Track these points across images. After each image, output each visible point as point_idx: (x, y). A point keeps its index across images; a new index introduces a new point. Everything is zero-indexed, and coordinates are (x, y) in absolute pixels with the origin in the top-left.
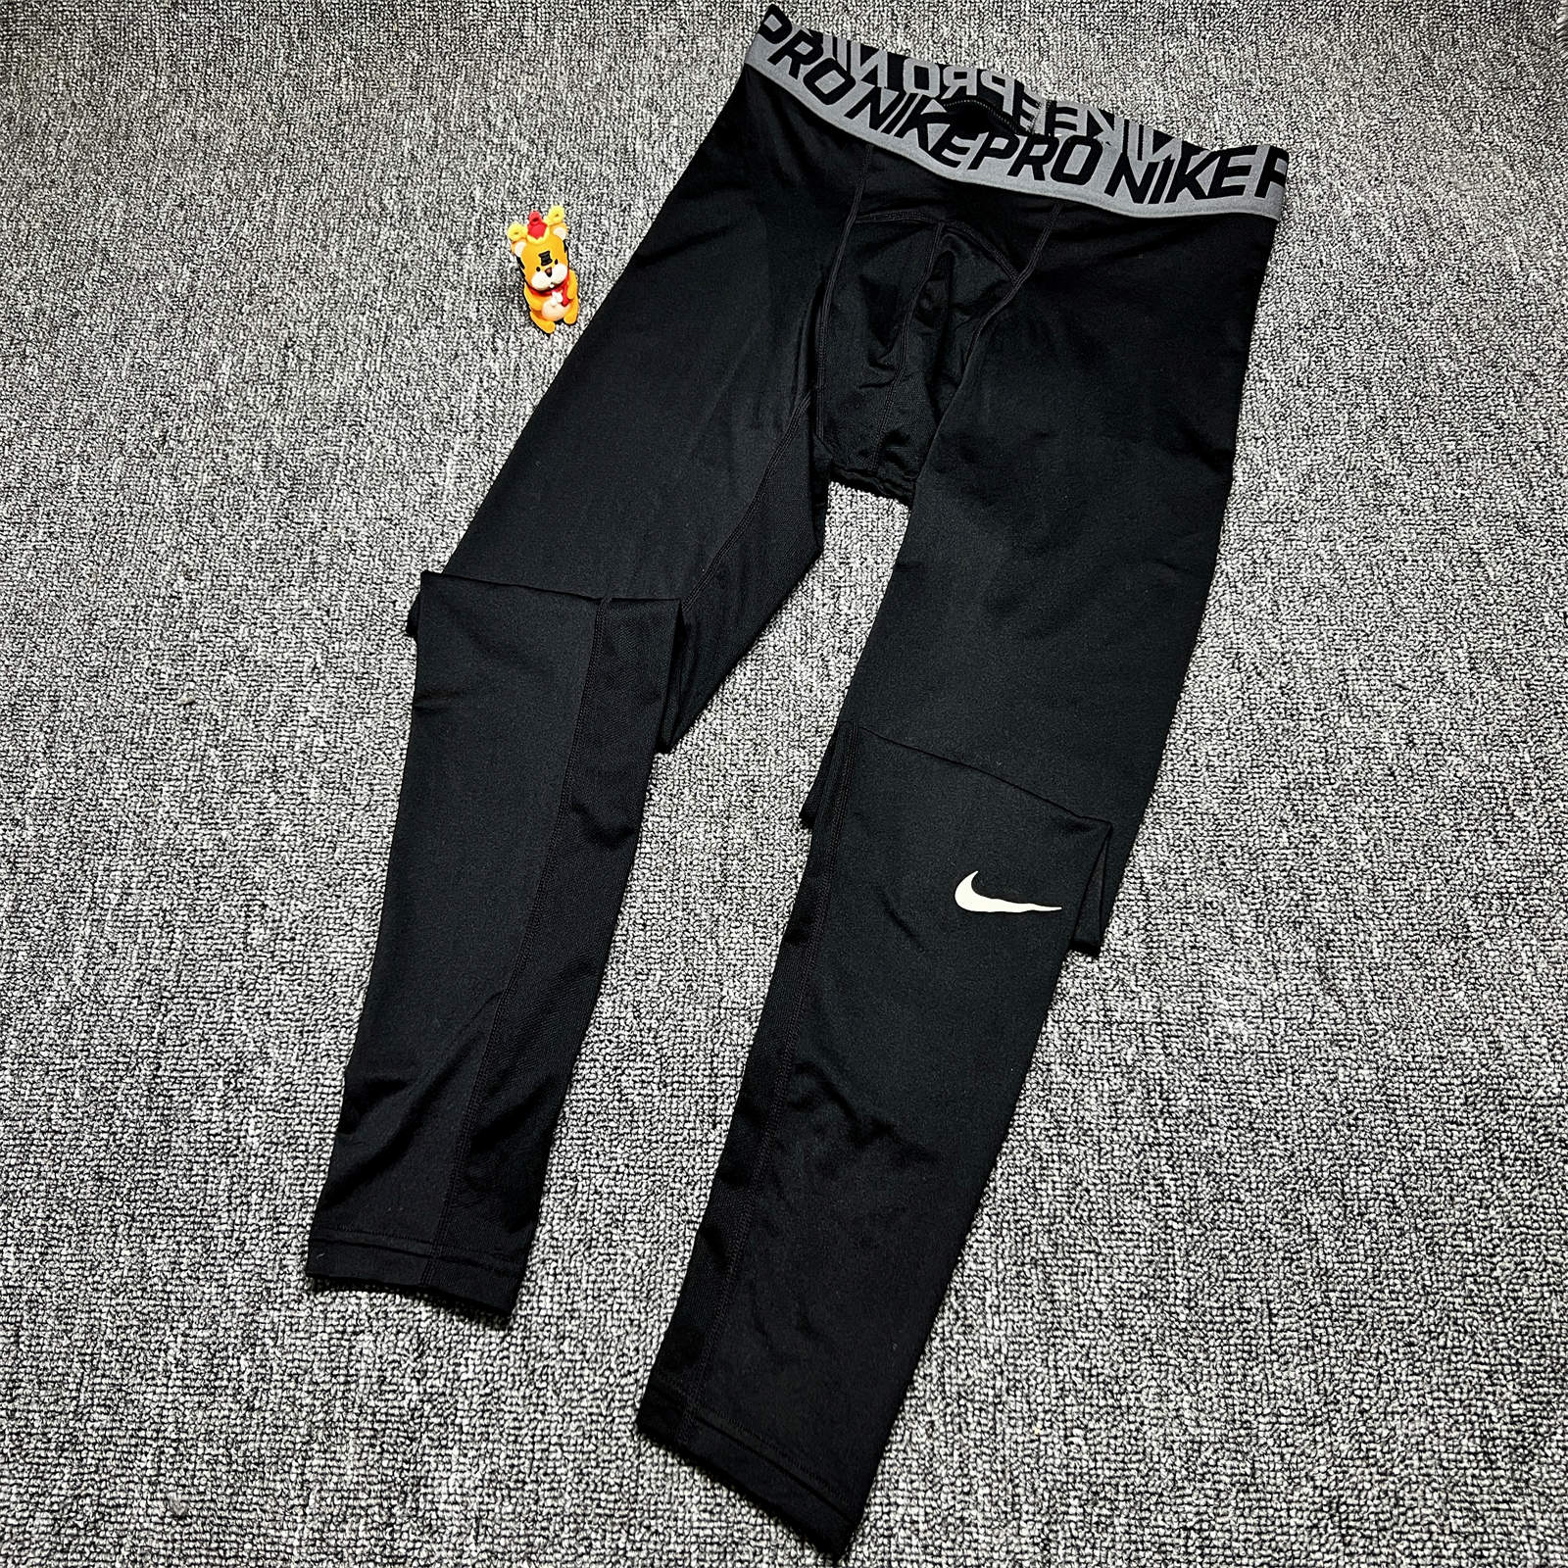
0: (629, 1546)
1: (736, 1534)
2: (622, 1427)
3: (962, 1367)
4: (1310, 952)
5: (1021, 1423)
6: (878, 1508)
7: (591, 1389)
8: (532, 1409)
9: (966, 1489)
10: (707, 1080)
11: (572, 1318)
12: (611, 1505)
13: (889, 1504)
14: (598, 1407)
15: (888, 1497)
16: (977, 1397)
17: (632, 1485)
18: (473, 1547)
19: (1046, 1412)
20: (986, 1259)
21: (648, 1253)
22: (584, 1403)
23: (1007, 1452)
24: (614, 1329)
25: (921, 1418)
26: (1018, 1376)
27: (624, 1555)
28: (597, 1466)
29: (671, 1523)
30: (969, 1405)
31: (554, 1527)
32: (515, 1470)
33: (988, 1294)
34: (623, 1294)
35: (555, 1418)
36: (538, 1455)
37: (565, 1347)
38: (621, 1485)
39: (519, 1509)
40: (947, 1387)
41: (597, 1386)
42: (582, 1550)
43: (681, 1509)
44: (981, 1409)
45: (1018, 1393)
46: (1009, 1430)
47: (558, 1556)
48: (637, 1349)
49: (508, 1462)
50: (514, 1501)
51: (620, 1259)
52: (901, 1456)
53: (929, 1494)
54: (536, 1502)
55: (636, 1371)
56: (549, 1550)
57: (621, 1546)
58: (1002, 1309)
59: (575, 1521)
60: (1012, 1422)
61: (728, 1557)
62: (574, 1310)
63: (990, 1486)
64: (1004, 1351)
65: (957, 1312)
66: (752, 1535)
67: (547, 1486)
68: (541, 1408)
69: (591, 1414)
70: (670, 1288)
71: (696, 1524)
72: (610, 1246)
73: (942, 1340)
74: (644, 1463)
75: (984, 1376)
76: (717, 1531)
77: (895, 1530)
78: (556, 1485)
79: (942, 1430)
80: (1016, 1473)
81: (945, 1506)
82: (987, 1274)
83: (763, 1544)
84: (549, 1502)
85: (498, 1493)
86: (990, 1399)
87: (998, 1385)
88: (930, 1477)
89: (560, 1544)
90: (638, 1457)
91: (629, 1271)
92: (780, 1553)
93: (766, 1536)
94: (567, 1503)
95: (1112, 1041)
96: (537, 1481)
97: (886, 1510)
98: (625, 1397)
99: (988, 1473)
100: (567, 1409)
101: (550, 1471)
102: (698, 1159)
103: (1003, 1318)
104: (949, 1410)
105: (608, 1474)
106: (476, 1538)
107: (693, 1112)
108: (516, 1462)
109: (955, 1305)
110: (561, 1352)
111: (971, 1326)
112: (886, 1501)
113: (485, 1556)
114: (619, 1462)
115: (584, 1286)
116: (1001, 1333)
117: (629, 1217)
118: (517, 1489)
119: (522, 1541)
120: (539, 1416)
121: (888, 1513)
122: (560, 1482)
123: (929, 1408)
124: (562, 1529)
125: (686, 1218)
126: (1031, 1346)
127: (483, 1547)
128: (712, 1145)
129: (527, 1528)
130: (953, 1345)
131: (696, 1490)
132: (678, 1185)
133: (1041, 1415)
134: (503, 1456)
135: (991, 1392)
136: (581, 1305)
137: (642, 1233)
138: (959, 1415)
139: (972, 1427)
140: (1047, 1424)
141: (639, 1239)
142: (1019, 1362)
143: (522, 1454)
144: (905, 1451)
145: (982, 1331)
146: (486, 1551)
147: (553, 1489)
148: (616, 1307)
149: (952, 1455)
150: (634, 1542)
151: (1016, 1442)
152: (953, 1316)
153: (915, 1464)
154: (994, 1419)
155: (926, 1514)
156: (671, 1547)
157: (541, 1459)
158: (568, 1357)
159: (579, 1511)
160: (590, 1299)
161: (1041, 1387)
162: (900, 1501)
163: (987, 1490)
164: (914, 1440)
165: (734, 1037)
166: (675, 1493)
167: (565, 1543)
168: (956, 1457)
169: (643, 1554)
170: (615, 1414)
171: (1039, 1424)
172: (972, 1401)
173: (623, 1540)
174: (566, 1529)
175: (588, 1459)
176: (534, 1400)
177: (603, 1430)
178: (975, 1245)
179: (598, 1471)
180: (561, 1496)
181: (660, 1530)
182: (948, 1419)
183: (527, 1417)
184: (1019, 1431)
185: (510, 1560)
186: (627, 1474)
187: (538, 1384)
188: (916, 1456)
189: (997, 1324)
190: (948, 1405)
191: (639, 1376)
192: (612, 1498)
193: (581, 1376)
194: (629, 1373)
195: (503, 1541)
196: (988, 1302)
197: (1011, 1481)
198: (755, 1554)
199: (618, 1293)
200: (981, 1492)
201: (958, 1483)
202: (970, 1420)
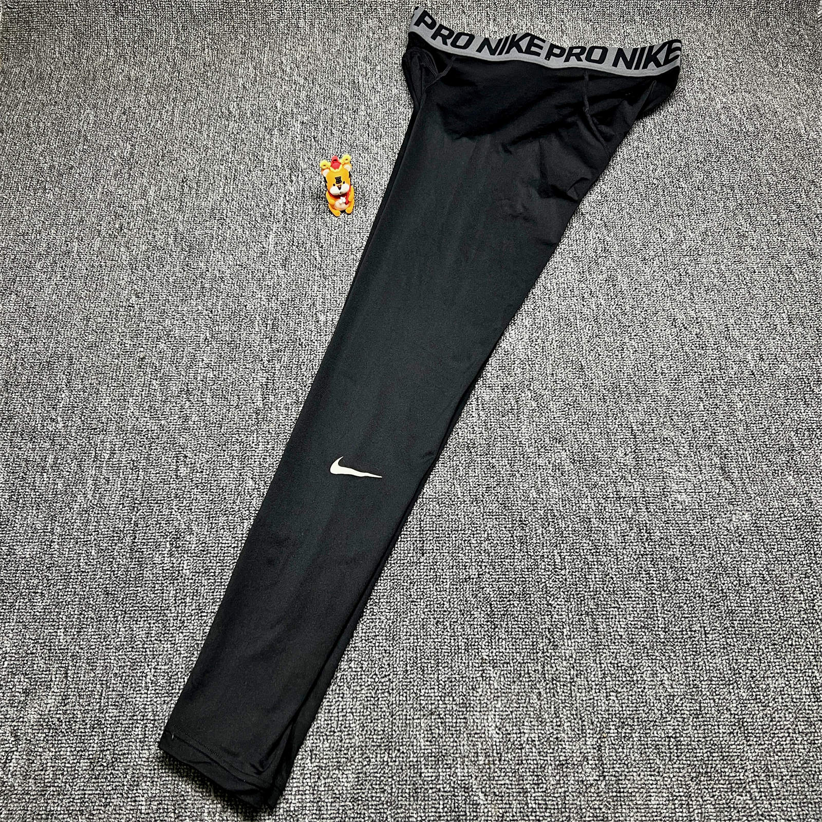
0: (389, 760)
1: (444, 752)
2: (383, 702)
3: (553, 665)
4: (716, 460)
5: (584, 691)
6: (515, 735)
7: (366, 685)
8: (336, 696)
9: (559, 723)
11: (355, 650)
12: (379, 741)
13: (520, 733)
14: (370, 693)
15: (519, 729)
16: (562, 679)
17: (390, 730)
18: (309, 765)
19: (596, 685)
20: (563, 613)
21: (392, 617)
22: (363, 692)
23: (578, 705)
24: (376, 655)
25: (534, 691)
26: (581, 669)
27: (387, 764)
28: (371, 722)
29: (411, 748)
30: (558, 683)
31: (351, 752)
32: (329, 726)
33: (565, 630)
34: (380, 638)
35: (349, 699)
36: (341, 718)
37: (352, 665)
38: (384, 731)
39: (332, 745)
40: (547, 675)
41: (369, 683)
42: (365, 763)
43: (415, 741)
44: (564, 685)
45: (582, 677)
46: (578, 695)
47: (354, 767)
48: (389, 664)
49: (326, 722)
50: (329, 741)
51: (378, 621)
52: (525, 709)
53: (540, 727)
54: (341, 741)
55: (389, 675)
56: (349, 764)
57: (385, 760)
58: (572, 637)
59: (362, 749)
60: (580, 691)
61: (440, 763)
62: (356, 647)
63: (570, 722)
64: (574, 656)
65: (549, 639)
66: (452, 751)
67: (346, 733)
68: (341, 695)
69: (367, 697)
70: (405, 634)
71: (423, 747)
72: (373, 615)
73: (543, 653)
74: (395, 719)
75: (565, 669)
76: (434, 750)
77: (524, 745)
78: (350, 732)
79: (545, 696)
80: (583, 715)
81: (548, 733)
82: (564, 620)
83: (457, 755)
84: (347, 741)
85: (321, 738)
86: (568, 680)
87: (572, 673)
88: (540, 719)
89: (354, 761)
90: (392, 717)
91: (383, 627)
92: (466, 759)
93: (459, 752)
94: (356, 741)
95: (621, 506)
96: (341, 731)
97: (519, 736)
98: (384, 688)
99: (569, 716)
100: (354, 695)
101: (347, 725)
102: (415, 571)
103: (573, 641)
104: (548, 686)
105: (377, 726)
106: (311, 760)
107: (412, 549)
108: (329, 722)
109: (549, 636)
110: (350, 667)
111: (557, 645)
112: (518, 731)
113: (316, 769)
114: (383, 720)
115: (360, 635)
116: (572, 648)
117: (382, 600)
118: (331, 735)
119: (335, 760)
120: (340, 699)
122: (352, 731)
123: (538, 686)
124: (355, 754)
125: (411, 600)
126: (587, 654)
127: (315, 764)
128: (422, 564)
129: (337, 754)
130: (548, 655)
131: (422, 731)
132: (406, 584)
133: (594, 687)
134: (323, 720)
135: (569, 677)
136: (360, 645)
137: (389, 608)
138: (553, 689)
139: (560, 694)
140: (597, 691)
141: (387, 611)
142: (582, 662)
143: (333, 718)
144: (527, 707)
145: (563, 648)
146: (317, 766)
147: (349, 734)
148: (377, 644)
149: (550, 708)
150: (392, 758)
151: (582, 700)
152: (547, 641)
153: (532, 713)
154: (570, 689)
155: (539, 737)
156: (411, 759)
157: (342, 720)
158: (354, 670)
159: (363, 745)
160: (364, 641)
161: (593, 673)
162: (525, 731)
163: (569, 724)
164: (531, 701)
166: (411, 733)
167: (357, 760)
168: (553, 709)
169: (397, 763)
170: (379, 696)
171: (593, 691)
172: (560, 681)
173: (386, 757)
174: (357, 753)
175: (367, 719)
176: (338, 692)
177: (374, 704)
178: (557, 607)
179: (372, 724)
180: (354, 737)
181: (405, 751)
182: (548, 690)
183: (334, 700)
184: (584, 695)
185: (329, 770)
186: (387, 725)
187: (339, 684)
188: (532, 709)
189: (570, 644)
190: (547, 684)
191: (390, 677)
192: (380, 737)
193: (361, 679)
194: (386, 676)
195: (325, 761)
196: (565, 634)
197: (581, 719)
198: (453, 760)
199: (378, 638)
200: (566, 725)
201: (554, 721)
202: (559, 690)
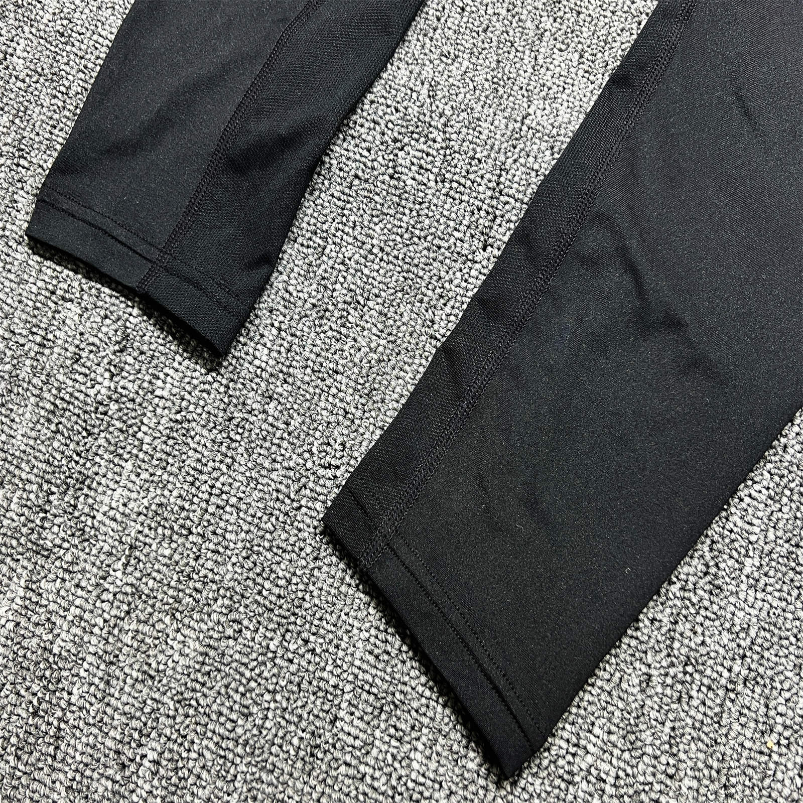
0: (280, 652)
1: (397, 695)
2: (308, 520)
3: (699, 629)
5: (752, 725)
6: (564, 745)
7: (285, 464)
8: (219, 457)
9: (671, 771)
10: (489, 193)
11: (285, 381)
12: (273, 599)
13: (576, 745)
14: (288, 486)
15: (579, 738)
16: (708, 672)
17: (301, 587)
18: (119, 574)
19: (786, 727)
20: (756, 521)
21: (381, 349)
22: (274, 475)
23: (729, 752)
24: (325, 413)
25: (637, 665)
26: (761, 670)
27: (273, 659)
28: (270, 550)
29: (332, 649)
30: (697, 676)
31: (208, 593)
32: (184, 514)
33: (748, 562)
34: (344, 380)
35: (240, 477)
36: (211, 509)
37: (271, 407)
38: (289, 582)
39: (177, 557)
40: (676, 645)
41: (292, 464)
42: (229, 632)
43: (346, 638)
44: (709, 688)
45: (758, 690)
46: (736, 727)
47: (204, 627)
48: (343, 444)
49: (179, 502)
50: (174, 545)
51: (351, 343)
52: (604, 696)
54: (197, 558)
55: (338, 467)
56: (196, 616)
57: (272, 647)
58: (761, 584)
59: (231, 598)
60: (743, 720)
61: (383, 716)
62: (290, 375)
63: (699, 780)
64: (753, 633)
65: (707, 566)
66: (415, 705)
67: (212, 546)
68: (229, 461)
69: (278, 491)
70: (396, 396)
71: (357, 663)
72: (343, 326)
73: (683, 589)
74: (319, 568)
75: (722, 651)
76: (377, 681)
77: (577, 779)
78: (221, 550)
79: (659, 689)
80: (733, 780)
81: (641, 779)
82: (753, 538)
83: (426, 721)
84: (209, 564)
85: (160, 530)
86: (723, 681)
87: (736, 668)
88: (632, 737)
89: (209, 615)
90: (316, 559)
91: (357, 360)
92: (441, 740)
93: (430, 714)
94: (228, 572)
96: (203, 536)
97: (573, 750)
98: (319, 489)
99: (700, 765)
100: (254, 474)
101: (219, 531)
102: (458, 274)
103: (760, 595)
104: (672, 671)
105: (278, 563)
106: (126, 565)
107: (465, 222)
108: (187, 506)
109: (708, 556)
110: (264, 412)
111: (719, 587)
112: (574, 740)
113: (129, 589)
114: (294, 556)
115: (307, 354)
116: (753, 612)
117: (371, 304)
118: (181, 535)
119: (171, 592)
120: (224, 468)
121: (574, 755)
122: (227, 548)
123: (650, 659)
124: (216, 600)
125: (431, 331)
126: (785, 643)
127: (131, 579)
128: (477, 266)
129: (179, 581)
130: (695, 600)
131: (368, 625)
132: (430, 293)
133: (779, 728)
134: (175, 493)
135: (726, 674)
136: (298, 373)
137: (380, 326)
138: (683, 683)
139: (695, 702)
140: (784, 742)
141: (374, 330)
142: (766, 654)
143: (195, 500)
144: (609, 693)
145: (732, 599)
146: (132, 585)
147: (217, 552)
148: (334, 391)
150: (287, 650)
151: (742, 745)
152: (701, 567)
153: (618, 713)
154: (721, 705)
155: (617, 777)
156: (325, 675)
157: (213, 514)
158: (270, 419)
159: (238, 589)
160: (308, 371)
161: (787, 695)
162: (590, 748)
163: (695, 784)
164: (624, 686)
165: (531, 159)
166: (344, 617)
167: (214, 616)
168: (667, 730)
169: (293, 668)
170: (303, 502)
171: (774, 737)
172: (701, 673)
173: (276, 642)
174: (220, 602)
175: (262, 537)
176: (223, 449)
177: (287, 514)
178: (747, 500)
179: (269, 555)
180: (224, 564)
181: (318, 650)
182: (669, 681)
183: (211, 464)
184: (749, 735)
185: (153, 606)
186: (298, 573)
187: (232, 434)
188: (621, 705)
189: (751, 599)
190: (672, 665)
191: (338, 473)
192: (276, 591)
193: (279, 446)
194: (330, 466)
195: (151, 583)
196: (747, 570)
197: (725, 786)
198: (413, 728)
199: (339, 377)
200: (687, 782)
201: (663, 759)
202: (694, 693)
